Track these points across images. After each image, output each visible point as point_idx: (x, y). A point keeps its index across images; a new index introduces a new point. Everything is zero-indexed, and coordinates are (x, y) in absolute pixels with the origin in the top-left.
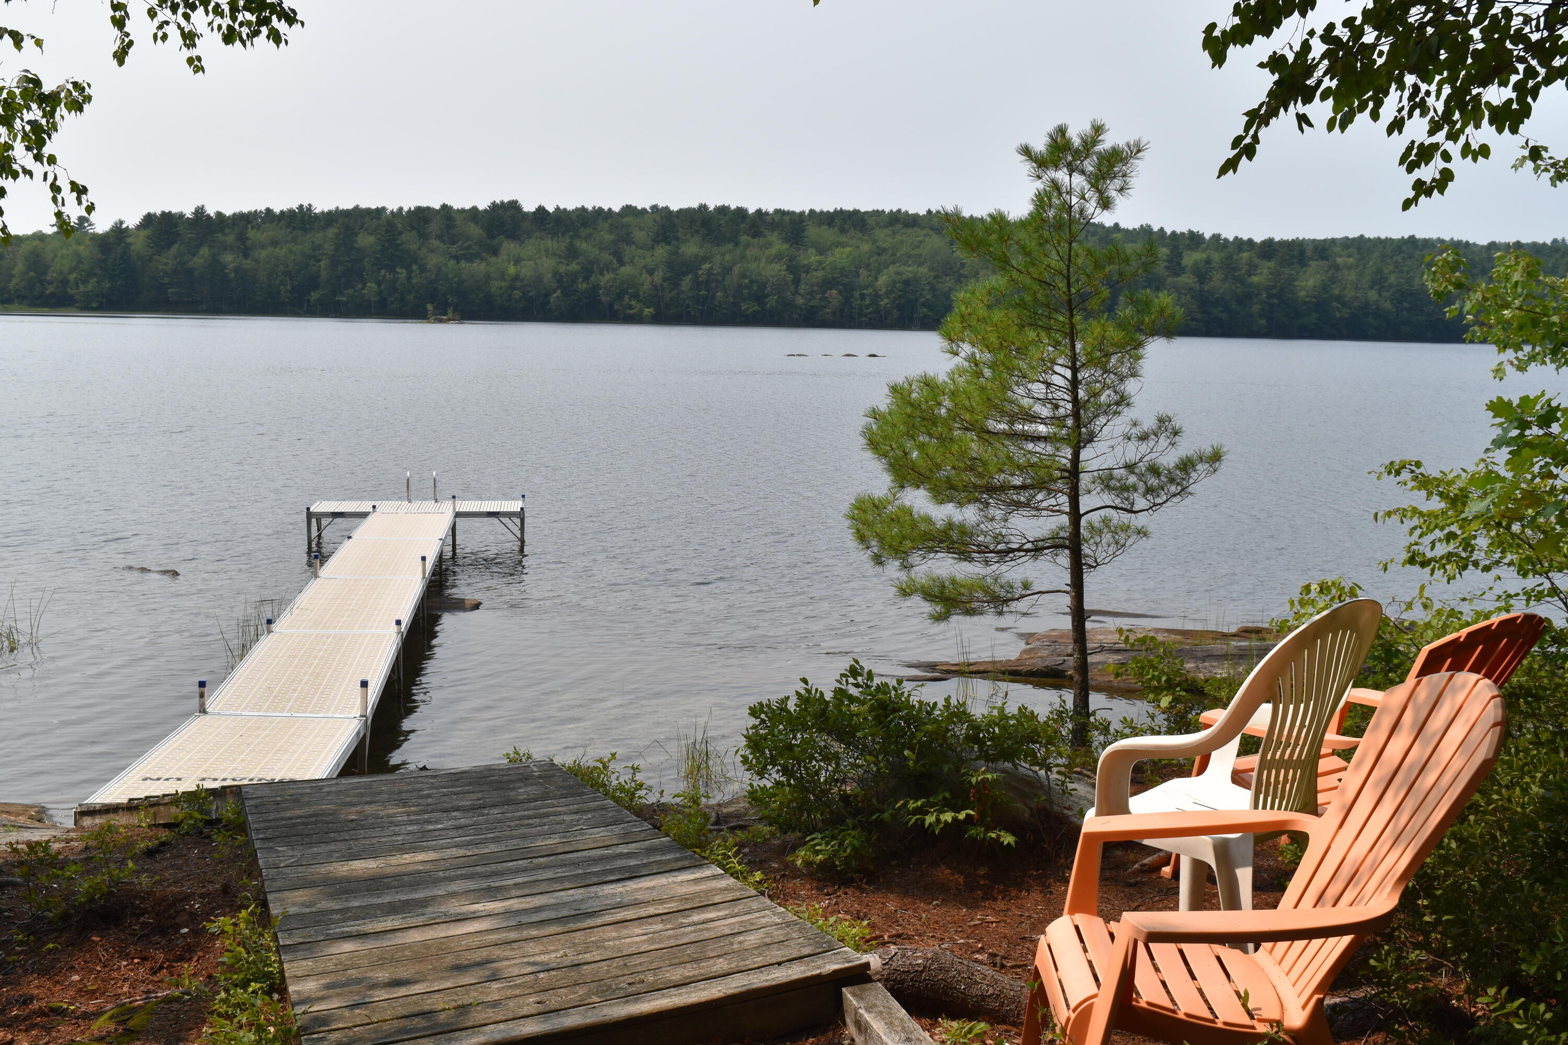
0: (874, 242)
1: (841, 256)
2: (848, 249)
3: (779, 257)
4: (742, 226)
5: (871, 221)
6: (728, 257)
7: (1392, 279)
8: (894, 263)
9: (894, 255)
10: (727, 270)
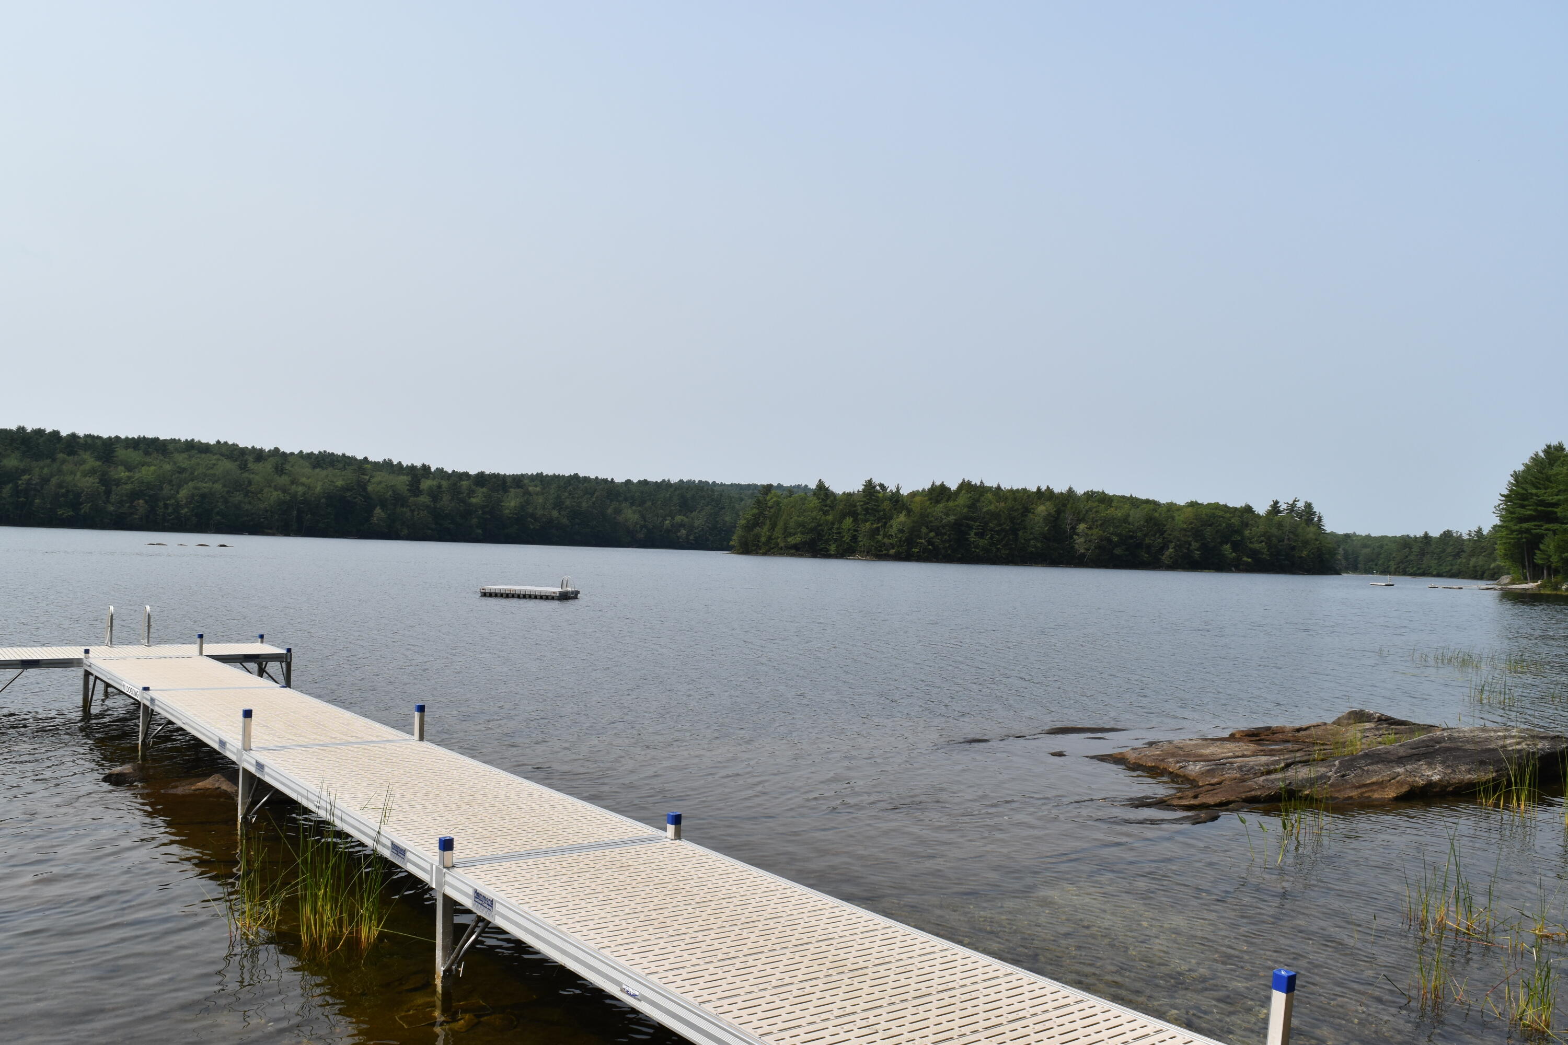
0: (175, 463)
1: (147, 473)
2: (152, 468)
3: (93, 472)
4: (58, 446)
5: (171, 447)
6: (46, 471)
8: (193, 480)
9: (192, 473)
10: (45, 480)
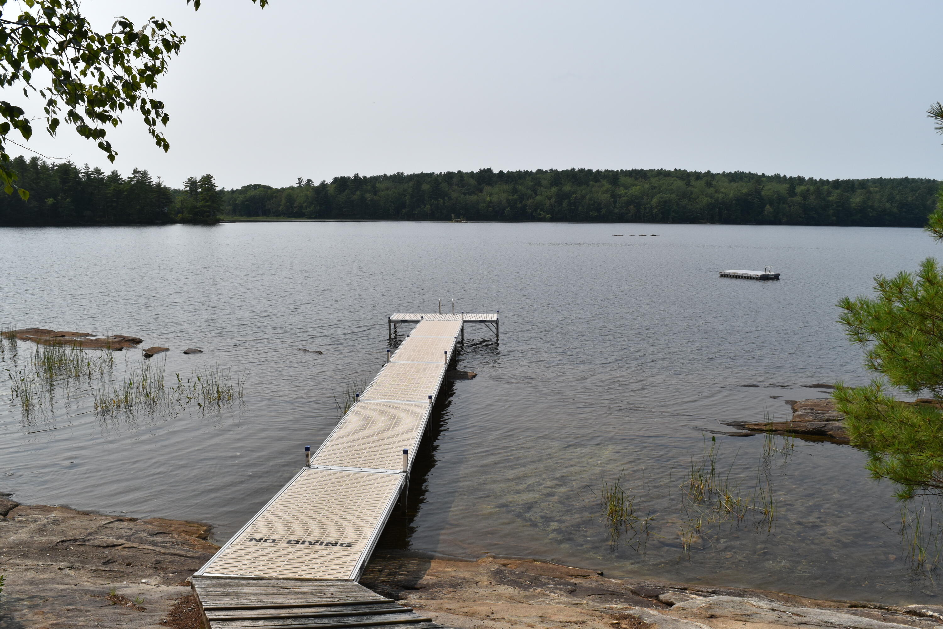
0: (650, 183)
1: (635, 190)
2: (638, 187)
3: (607, 191)
4: (590, 177)
5: (649, 174)
6: (584, 192)
7: (898, 198)
8: (659, 193)
9: (660, 189)
10: (583, 197)
